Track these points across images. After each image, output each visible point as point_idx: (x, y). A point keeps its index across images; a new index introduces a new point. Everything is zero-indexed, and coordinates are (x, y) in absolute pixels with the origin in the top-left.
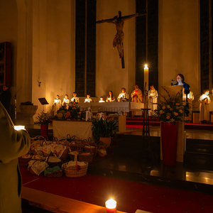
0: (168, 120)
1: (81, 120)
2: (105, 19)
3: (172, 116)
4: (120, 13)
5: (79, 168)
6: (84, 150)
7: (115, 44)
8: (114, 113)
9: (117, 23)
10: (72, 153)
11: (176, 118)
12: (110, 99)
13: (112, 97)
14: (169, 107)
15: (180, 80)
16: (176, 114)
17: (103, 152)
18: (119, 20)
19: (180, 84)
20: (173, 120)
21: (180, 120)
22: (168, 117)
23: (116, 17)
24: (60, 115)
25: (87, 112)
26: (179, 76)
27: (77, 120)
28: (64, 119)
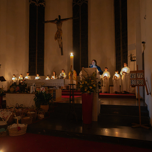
0: (86, 92)
1: (27, 93)
2: (49, 20)
3: (89, 89)
4: (59, 16)
5: (19, 128)
6: (26, 115)
7: (56, 38)
8: (53, 87)
9: (57, 23)
10: (16, 118)
11: (91, 90)
12: (54, 77)
13: (55, 76)
14: (86, 82)
15: (95, 64)
16: (91, 88)
17: (42, 116)
18: (59, 21)
19: (94, 67)
20: (89, 92)
21: (93, 91)
22: (86, 90)
23: (56, 19)
24: (12, 89)
25: (31, 87)
26: (93, 62)
27: (24, 93)
28: (14, 92)
